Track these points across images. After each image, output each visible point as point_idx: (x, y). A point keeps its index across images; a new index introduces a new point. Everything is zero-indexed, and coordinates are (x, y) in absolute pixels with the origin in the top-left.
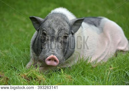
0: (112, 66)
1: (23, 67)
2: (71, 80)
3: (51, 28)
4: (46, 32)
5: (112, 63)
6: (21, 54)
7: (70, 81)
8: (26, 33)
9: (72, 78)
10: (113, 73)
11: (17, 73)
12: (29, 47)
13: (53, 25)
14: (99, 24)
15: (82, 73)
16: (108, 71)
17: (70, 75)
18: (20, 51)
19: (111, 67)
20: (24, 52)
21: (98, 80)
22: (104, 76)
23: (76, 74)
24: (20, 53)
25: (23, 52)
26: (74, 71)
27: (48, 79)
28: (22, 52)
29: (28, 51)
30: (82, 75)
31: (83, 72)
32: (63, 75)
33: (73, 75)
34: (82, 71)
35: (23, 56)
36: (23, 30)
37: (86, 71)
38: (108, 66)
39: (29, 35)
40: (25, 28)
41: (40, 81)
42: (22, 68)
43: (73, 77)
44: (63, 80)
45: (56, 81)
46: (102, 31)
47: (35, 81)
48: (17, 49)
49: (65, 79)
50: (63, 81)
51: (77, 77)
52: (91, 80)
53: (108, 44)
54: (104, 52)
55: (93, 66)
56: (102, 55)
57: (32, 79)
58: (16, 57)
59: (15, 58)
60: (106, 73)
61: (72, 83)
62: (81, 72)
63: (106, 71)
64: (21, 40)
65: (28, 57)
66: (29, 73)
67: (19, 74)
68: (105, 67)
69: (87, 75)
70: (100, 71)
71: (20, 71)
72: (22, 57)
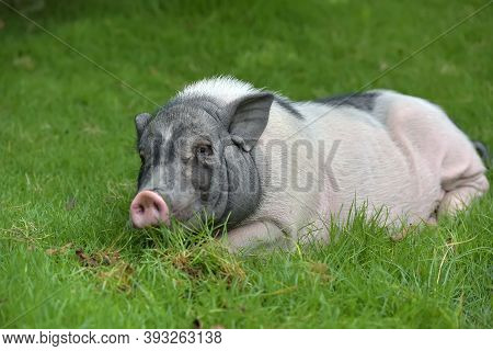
0: (453, 236)
2: (325, 276)
5: (455, 227)
7: (322, 279)
9: (328, 272)
10: (456, 259)
15: (359, 257)
16: (440, 253)
17: (323, 262)
19: (450, 240)
21: (408, 280)
22: (428, 269)
23: (342, 261)
27: (254, 272)
30: (361, 263)
31: (363, 253)
32: (301, 261)
33: (331, 261)
34: (359, 251)
38: (442, 237)
41: (230, 278)
43: (332, 270)
44: (300, 277)
45: (279, 279)
47: (214, 278)
49: (306, 274)
50: (301, 282)
51: (345, 268)
52: (388, 280)
55: (394, 236)
57: (205, 271)
60: (435, 259)
61: (328, 287)
62: (356, 255)
63: (435, 252)
68: (431, 239)
70: (417, 251)
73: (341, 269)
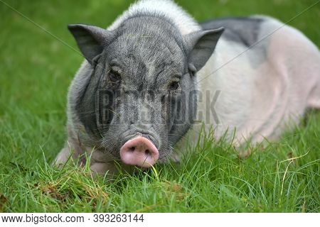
0: (294, 151)
1: (46, 164)
2: (181, 195)
3: (134, 58)
4: (120, 71)
5: (295, 143)
6: (39, 128)
7: (178, 197)
8: (51, 67)
9: (183, 190)
10: (297, 171)
11: (30, 182)
12: (60, 107)
13: (142, 51)
14: (255, 36)
15: (210, 175)
16: (283, 167)
17: (177, 181)
18: (37, 118)
19: (291, 155)
20: (48, 120)
21: (255, 193)
22: (273, 182)
23: (195, 179)
24: (35, 125)
25: (45, 122)
26: (189, 169)
27: (116, 195)
28: (41, 123)
29: (57, 117)
30: (212, 180)
31: (214, 170)
32: (158, 182)
33: (185, 181)
34: (210, 170)
35: (44, 133)
36: (43, 60)
37: (222, 170)
38: (284, 152)
39: (58, 74)
40: (47, 53)
41: (95, 201)
42: (43, 167)
43: (186, 189)
44: (157, 196)
45: (139, 199)
46: (265, 56)
47: (79, 201)
48: (28, 112)
49: (163, 193)
50: (159, 200)
51: (198, 186)
52: (238, 194)
53: (282, 94)
54: (271, 117)
55: (241, 154)
56: (266, 124)
57: (71, 196)
58: (24, 136)
59: (22, 140)
60: (278, 173)
61: (184, 204)
62: (207, 173)
63: (278, 168)
64: (36, 89)
65: (58, 136)
66: (62, 179)
67: (36, 185)
68: (274, 155)
69: (226, 181)
70: (262, 166)
71: (37, 176)
72: (43, 136)
73: (194, 187)
